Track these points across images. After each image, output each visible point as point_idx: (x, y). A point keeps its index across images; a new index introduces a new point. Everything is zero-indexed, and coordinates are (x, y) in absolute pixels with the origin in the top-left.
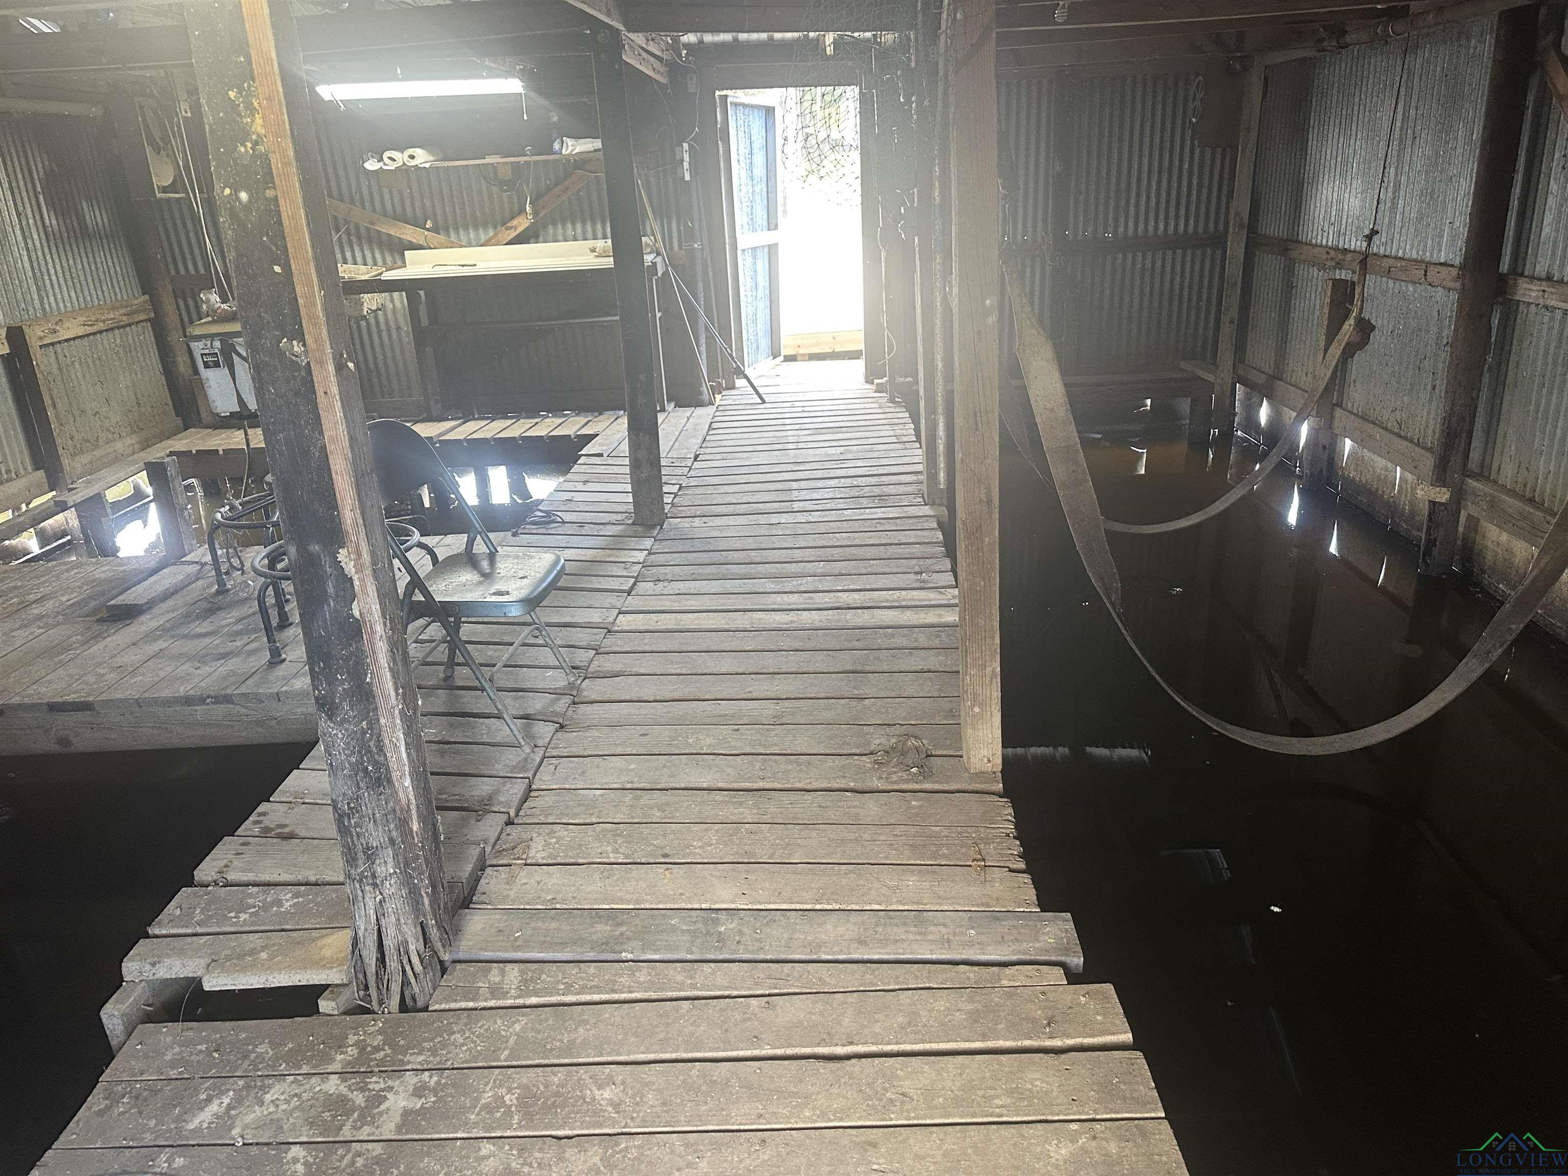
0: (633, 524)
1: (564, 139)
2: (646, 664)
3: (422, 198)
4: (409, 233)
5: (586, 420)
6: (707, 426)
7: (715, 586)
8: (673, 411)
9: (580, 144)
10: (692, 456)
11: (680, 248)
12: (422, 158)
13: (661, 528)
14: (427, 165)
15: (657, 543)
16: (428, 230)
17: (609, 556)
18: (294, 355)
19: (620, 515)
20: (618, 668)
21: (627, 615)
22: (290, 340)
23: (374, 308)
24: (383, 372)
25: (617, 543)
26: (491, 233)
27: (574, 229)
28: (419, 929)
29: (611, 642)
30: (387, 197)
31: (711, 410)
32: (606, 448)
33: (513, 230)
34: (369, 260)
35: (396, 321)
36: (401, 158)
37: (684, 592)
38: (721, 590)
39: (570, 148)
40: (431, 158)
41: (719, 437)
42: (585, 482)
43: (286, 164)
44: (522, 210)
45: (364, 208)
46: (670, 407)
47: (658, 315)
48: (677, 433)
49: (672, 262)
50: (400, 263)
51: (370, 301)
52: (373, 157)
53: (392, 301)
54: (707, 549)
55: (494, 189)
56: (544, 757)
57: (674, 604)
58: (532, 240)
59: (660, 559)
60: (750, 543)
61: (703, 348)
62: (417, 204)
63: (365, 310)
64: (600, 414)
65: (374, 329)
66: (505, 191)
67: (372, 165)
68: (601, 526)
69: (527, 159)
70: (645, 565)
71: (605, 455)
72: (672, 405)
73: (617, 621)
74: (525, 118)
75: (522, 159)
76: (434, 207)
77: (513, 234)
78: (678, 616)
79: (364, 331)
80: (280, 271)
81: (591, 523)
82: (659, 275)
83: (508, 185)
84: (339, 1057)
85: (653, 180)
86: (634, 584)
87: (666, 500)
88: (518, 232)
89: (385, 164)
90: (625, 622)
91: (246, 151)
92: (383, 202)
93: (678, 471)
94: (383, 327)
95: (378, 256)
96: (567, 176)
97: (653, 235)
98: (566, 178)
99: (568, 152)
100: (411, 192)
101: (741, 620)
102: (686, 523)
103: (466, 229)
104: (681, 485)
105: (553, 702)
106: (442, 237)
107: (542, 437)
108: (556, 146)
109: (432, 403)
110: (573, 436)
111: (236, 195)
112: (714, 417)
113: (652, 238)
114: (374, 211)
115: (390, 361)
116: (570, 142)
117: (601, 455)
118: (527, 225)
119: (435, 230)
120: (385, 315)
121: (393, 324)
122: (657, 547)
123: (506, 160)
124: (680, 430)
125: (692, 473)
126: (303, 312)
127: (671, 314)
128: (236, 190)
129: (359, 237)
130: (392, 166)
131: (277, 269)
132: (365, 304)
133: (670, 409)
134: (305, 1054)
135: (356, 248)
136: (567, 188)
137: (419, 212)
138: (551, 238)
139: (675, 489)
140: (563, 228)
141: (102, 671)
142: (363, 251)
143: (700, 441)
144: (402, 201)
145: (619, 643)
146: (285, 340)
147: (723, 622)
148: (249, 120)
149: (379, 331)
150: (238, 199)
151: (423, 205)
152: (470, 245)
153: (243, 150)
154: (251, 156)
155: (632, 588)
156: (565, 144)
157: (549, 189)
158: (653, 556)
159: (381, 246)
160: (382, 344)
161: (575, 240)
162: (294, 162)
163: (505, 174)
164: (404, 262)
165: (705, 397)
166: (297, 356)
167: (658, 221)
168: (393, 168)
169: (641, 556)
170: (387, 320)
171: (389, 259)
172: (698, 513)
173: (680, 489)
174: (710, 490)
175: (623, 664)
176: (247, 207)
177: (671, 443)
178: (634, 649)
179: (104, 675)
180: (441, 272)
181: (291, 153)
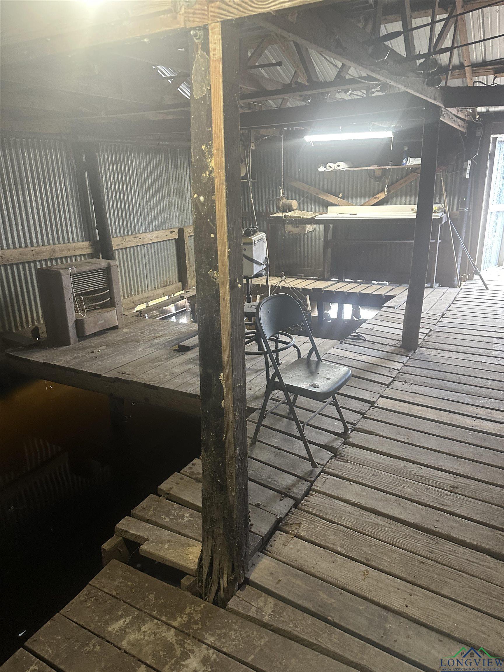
0: (400, 347)
1: (409, 158)
2: (386, 431)
3: (340, 184)
4: (331, 199)
5: (392, 288)
6: (453, 299)
7: (436, 392)
8: (437, 288)
9: (416, 161)
10: (441, 314)
11: (457, 210)
12: (343, 166)
13: (414, 352)
14: (344, 170)
15: (410, 360)
16: (340, 198)
17: (384, 363)
18: (214, 278)
19: (394, 341)
20: (371, 429)
21: (384, 399)
22: (213, 271)
23: (310, 230)
24: (310, 257)
25: (389, 357)
26: (367, 200)
27: (406, 199)
28: (231, 564)
29: (373, 413)
30: (326, 183)
31: (457, 290)
32: (396, 304)
33: (377, 199)
34: (313, 210)
35: (319, 236)
36: (334, 166)
37: (418, 392)
38: (438, 396)
39: (411, 162)
40: (347, 166)
41: (458, 306)
42: (382, 321)
43: (221, 184)
44: (383, 190)
45: (315, 187)
46: (436, 286)
47: (439, 241)
48: (436, 301)
49: (452, 217)
50: (325, 211)
51: (309, 228)
52: (323, 166)
53: (319, 228)
54: (436, 369)
55: (372, 180)
56: (322, 471)
57: (410, 398)
58: (385, 204)
59: (409, 370)
60: (462, 371)
61: (460, 259)
62: (338, 186)
63: (307, 231)
64: (400, 285)
65: (310, 239)
66: (377, 181)
67: (321, 169)
68: (383, 346)
69: (389, 167)
70: (400, 372)
71: (396, 308)
72: (438, 285)
73: (378, 401)
74: (392, 149)
75: (387, 167)
76: (344, 188)
77: (376, 201)
78: (411, 406)
79: (306, 239)
80: (213, 237)
81: (379, 343)
82: (443, 223)
83: (379, 179)
84: (179, 619)
85: (449, 177)
86: (392, 382)
87: (420, 337)
88: (379, 200)
89: (327, 169)
90: (382, 402)
91: (206, 176)
92: (323, 185)
93: (431, 321)
94: (313, 238)
95: (317, 208)
96: (407, 175)
97: (444, 204)
98: (406, 176)
99: (409, 164)
100: (336, 182)
101: (446, 417)
102: (428, 352)
103: (356, 197)
104: (431, 329)
105: (334, 440)
106: (345, 201)
107: (369, 294)
108: (404, 161)
109: (326, 273)
110: (383, 295)
111: (199, 198)
112: (458, 294)
113: (443, 205)
114: (319, 189)
115: (313, 253)
116: (411, 159)
117: (393, 308)
118: (384, 197)
119: (343, 198)
120: (315, 233)
121: (317, 237)
122: (410, 363)
123: (379, 167)
124: (438, 299)
125: (439, 324)
126: (219, 258)
127: (445, 241)
128: (199, 196)
129: (311, 200)
130: (329, 170)
131: (212, 235)
132: (307, 229)
133: (436, 287)
134: (166, 609)
135: (309, 204)
136: (406, 181)
137: (338, 190)
138: (394, 203)
139: (427, 331)
140: (401, 199)
141: (167, 374)
142: (311, 206)
143: (446, 307)
144: (332, 186)
145: (376, 414)
146: (211, 270)
147: (435, 416)
148: (209, 160)
149: (312, 240)
150: (199, 200)
151: (340, 187)
152: (356, 205)
153: (204, 175)
154: (208, 178)
155: (390, 384)
156: (408, 161)
157: (397, 181)
158: (406, 367)
159: (319, 204)
160: (311, 245)
161: (405, 204)
162: (225, 183)
163: (378, 174)
164: (327, 211)
165: (456, 282)
166: (215, 279)
167: (448, 197)
168: (330, 171)
169: (399, 366)
170: (315, 235)
171: (321, 210)
172: (436, 347)
173: (430, 332)
174: (446, 335)
175: (375, 427)
176: (203, 204)
177: (431, 306)
178: (382, 420)
179: (167, 375)
180: (340, 217)
181: (224, 178)
